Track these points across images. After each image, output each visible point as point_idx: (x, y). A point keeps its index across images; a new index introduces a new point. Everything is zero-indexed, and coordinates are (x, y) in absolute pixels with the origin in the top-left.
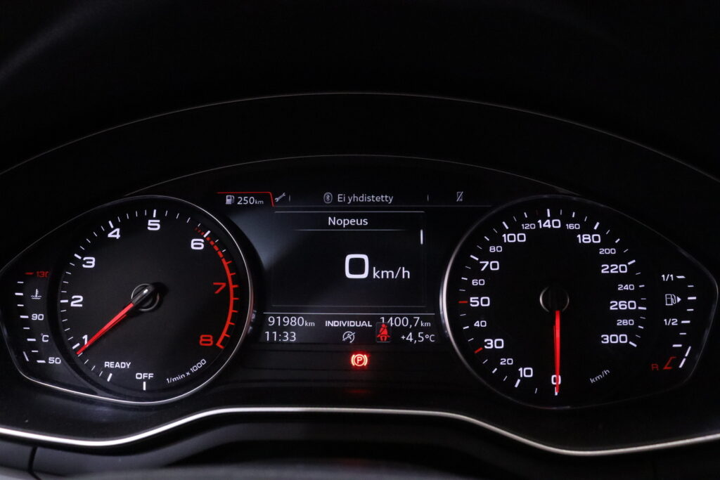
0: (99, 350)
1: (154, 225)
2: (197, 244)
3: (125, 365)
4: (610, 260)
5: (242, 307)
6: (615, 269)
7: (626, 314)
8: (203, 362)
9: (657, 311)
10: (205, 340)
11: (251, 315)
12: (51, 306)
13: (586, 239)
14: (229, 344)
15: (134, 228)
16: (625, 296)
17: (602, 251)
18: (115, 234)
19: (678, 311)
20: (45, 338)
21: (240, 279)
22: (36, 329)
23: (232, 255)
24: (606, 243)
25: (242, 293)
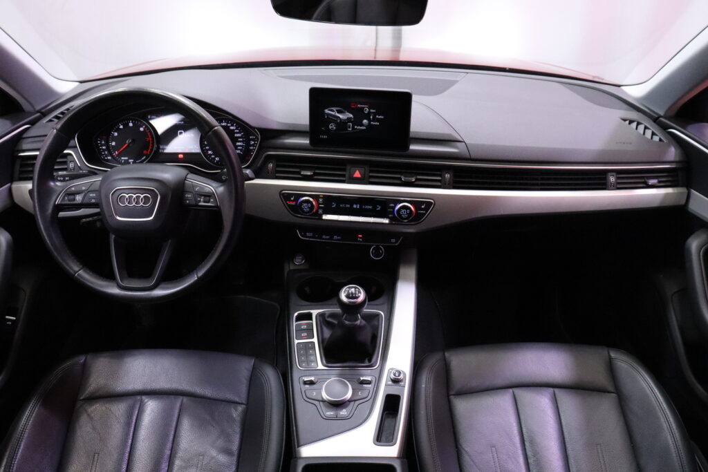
0: (120, 155)
1: (131, 125)
2: (142, 129)
3: (126, 158)
4: (237, 133)
5: (153, 144)
6: (238, 135)
7: (240, 146)
8: (144, 157)
9: (248, 145)
10: (145, 152)
11: (155, 146)
12: (107, 144)
13: (232, 128)
14: (150, 153)
15: (126, 125)
16: (240, 141)
17: (236, 131)
18: (121, 127)
19: (253, 145)
20: (106, 153)
21: (152, 137)
22: (104, 150)
23: (150, 132)
24: (237, 129)
25: (153, 141)
